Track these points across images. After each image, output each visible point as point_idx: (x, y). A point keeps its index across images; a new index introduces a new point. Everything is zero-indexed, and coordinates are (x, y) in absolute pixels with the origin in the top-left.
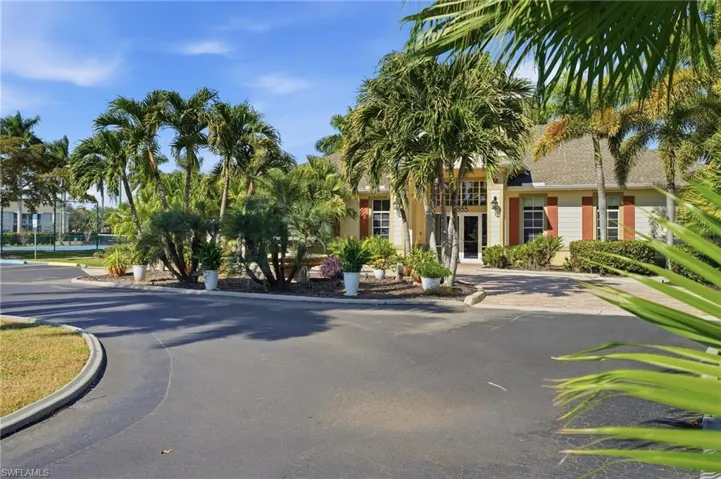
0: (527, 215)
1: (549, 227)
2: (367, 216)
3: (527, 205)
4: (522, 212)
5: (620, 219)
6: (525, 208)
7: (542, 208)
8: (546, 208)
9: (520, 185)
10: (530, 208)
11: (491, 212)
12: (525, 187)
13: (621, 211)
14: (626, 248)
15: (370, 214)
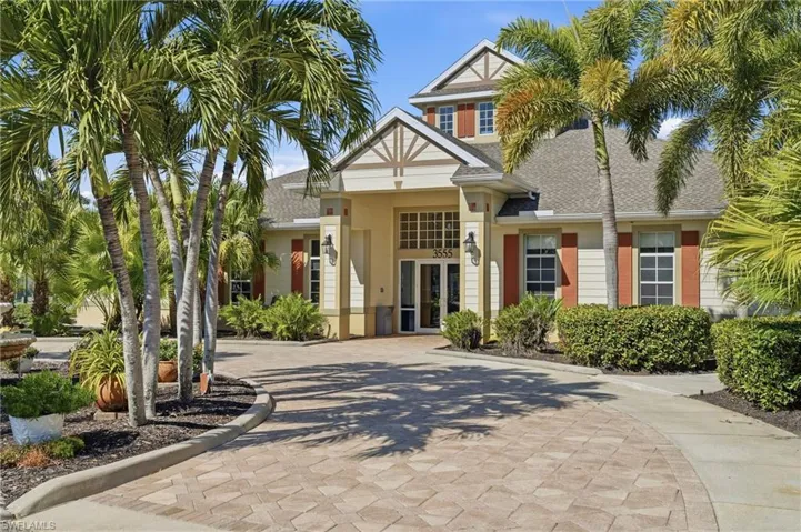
0: (531, 262)
1: (565, 282)
2: (302, 263)
3: (533, 246)
4: (523, 258)
5: (676, 269)
6: (530, 252)
7: (553, 251)
8: (559, 251)
9: (517, 214)
10: (537, 252)
11: (465, 259)
12: (524, 218)
13: (677, 255)
14: (651, 323)
15: (306, 261)
